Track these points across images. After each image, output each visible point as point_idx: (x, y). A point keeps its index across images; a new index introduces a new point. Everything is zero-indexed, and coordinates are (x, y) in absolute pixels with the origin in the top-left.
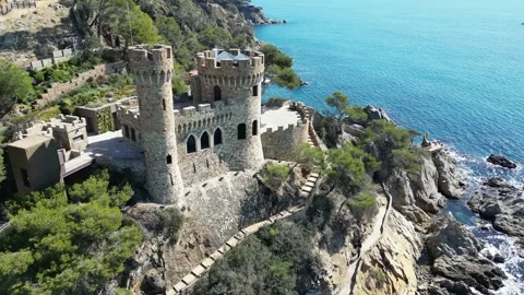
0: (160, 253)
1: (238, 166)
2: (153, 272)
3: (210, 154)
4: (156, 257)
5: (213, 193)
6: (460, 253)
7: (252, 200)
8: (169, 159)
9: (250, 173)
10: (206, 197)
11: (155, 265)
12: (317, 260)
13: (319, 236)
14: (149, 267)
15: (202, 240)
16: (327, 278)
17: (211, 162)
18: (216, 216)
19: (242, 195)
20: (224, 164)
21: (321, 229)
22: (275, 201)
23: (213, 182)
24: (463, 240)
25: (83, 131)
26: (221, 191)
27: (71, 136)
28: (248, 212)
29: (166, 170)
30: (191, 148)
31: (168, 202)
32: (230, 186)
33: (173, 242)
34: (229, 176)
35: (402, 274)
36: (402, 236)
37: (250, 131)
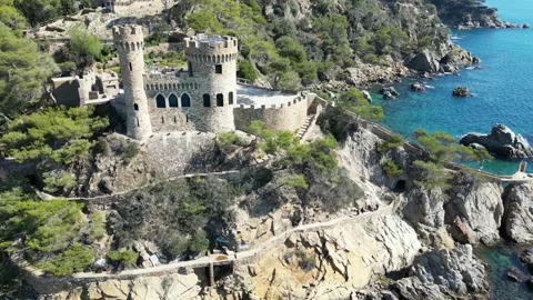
0: (115, 168)
1: (202, 127)
2: (107, 178)
3: (179, 112)
4: (112, 169)
5: (172, 142)
6: (437, 282)
7: (204, 155)
8: (136, 107)
9: (211, 135)
10: (165, 142)
11: (110, 174)
12: (232, 217)
13: (243, 198)
14: (106, 174)
15: (149, 170)
16: (234, 232)
17: (177, 118)
18: (168, 158)
19: (196, 150)
20: (191, 124)
21: (248, 193)
22: (221, 162)
23: (177, 134)
24: (447, 270)
25: (116, 83)
26: (179, 141)
27: (105, 85)
28: (197, 162)
29: (134, 115)
30: (161, 104)
31: (133, 137)
32: (189, 140)
33: (125, 164)
34: (191, 134)
35: (343, 270)
36: (381, 244)
37: (214, 101)
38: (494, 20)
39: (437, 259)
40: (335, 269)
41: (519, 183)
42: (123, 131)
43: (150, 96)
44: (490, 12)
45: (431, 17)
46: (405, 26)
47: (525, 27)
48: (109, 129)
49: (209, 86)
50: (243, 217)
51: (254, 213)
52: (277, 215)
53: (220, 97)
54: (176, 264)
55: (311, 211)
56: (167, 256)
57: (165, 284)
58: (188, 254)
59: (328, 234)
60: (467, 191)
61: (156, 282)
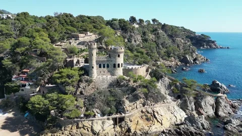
0: (85, 87)
1: (113, 74)
2: (83, 90)
3: (106, 69)
5: (103, 79)
6: (193, 126)
7: (113, 83)
8: (93, 67)
9: (116, 77)
10: (101, 79)
11: (84, 89)
12: (124, 102)
13: (127, 96)
15: (96, 88)
16: (125, 107)
17: (105, 71)
18: (102, 84)
19: (111, 81)
20: (109, 73)
21: (128, 95)
22: (119, 85)
23: (105, 77)
24: (195, 121)
25: (83, 61)
26: (105, 79)
27: (80, 61)
28: (111, 85)
29: (92, 70)
30: (100, 67)
31: (91, 77)
32: (108, 78)
33: (89, 85)
34: (109, 76)
35: (160, 122)
36: (173, 115)
37: (117, 66)
38: (215, 46)
39: (192, 118)
40: (158, 121)
41: (220, 97)
42: (88, 75)
43: (97, 64)
44: (213, 42)
45: (189, 43)
46: (178, 47)
47: (228, 48)
48: (83, 75)
49: (115, 61)
50: (127, 103)
51: (131, 101)
52: (138, 102)
53: (119, 64)
54: (106, 117)
55: (149, 102)
56: (103, 114)
57: (103, 123)
58: (110, 114)
59: (155, 109)
60: (202, 99)
61: (100, 122)
